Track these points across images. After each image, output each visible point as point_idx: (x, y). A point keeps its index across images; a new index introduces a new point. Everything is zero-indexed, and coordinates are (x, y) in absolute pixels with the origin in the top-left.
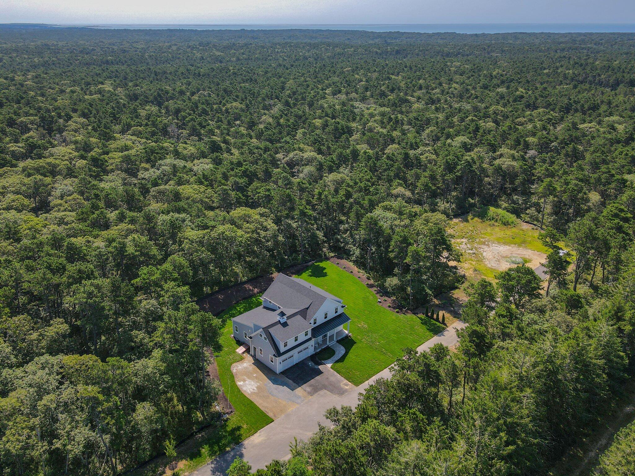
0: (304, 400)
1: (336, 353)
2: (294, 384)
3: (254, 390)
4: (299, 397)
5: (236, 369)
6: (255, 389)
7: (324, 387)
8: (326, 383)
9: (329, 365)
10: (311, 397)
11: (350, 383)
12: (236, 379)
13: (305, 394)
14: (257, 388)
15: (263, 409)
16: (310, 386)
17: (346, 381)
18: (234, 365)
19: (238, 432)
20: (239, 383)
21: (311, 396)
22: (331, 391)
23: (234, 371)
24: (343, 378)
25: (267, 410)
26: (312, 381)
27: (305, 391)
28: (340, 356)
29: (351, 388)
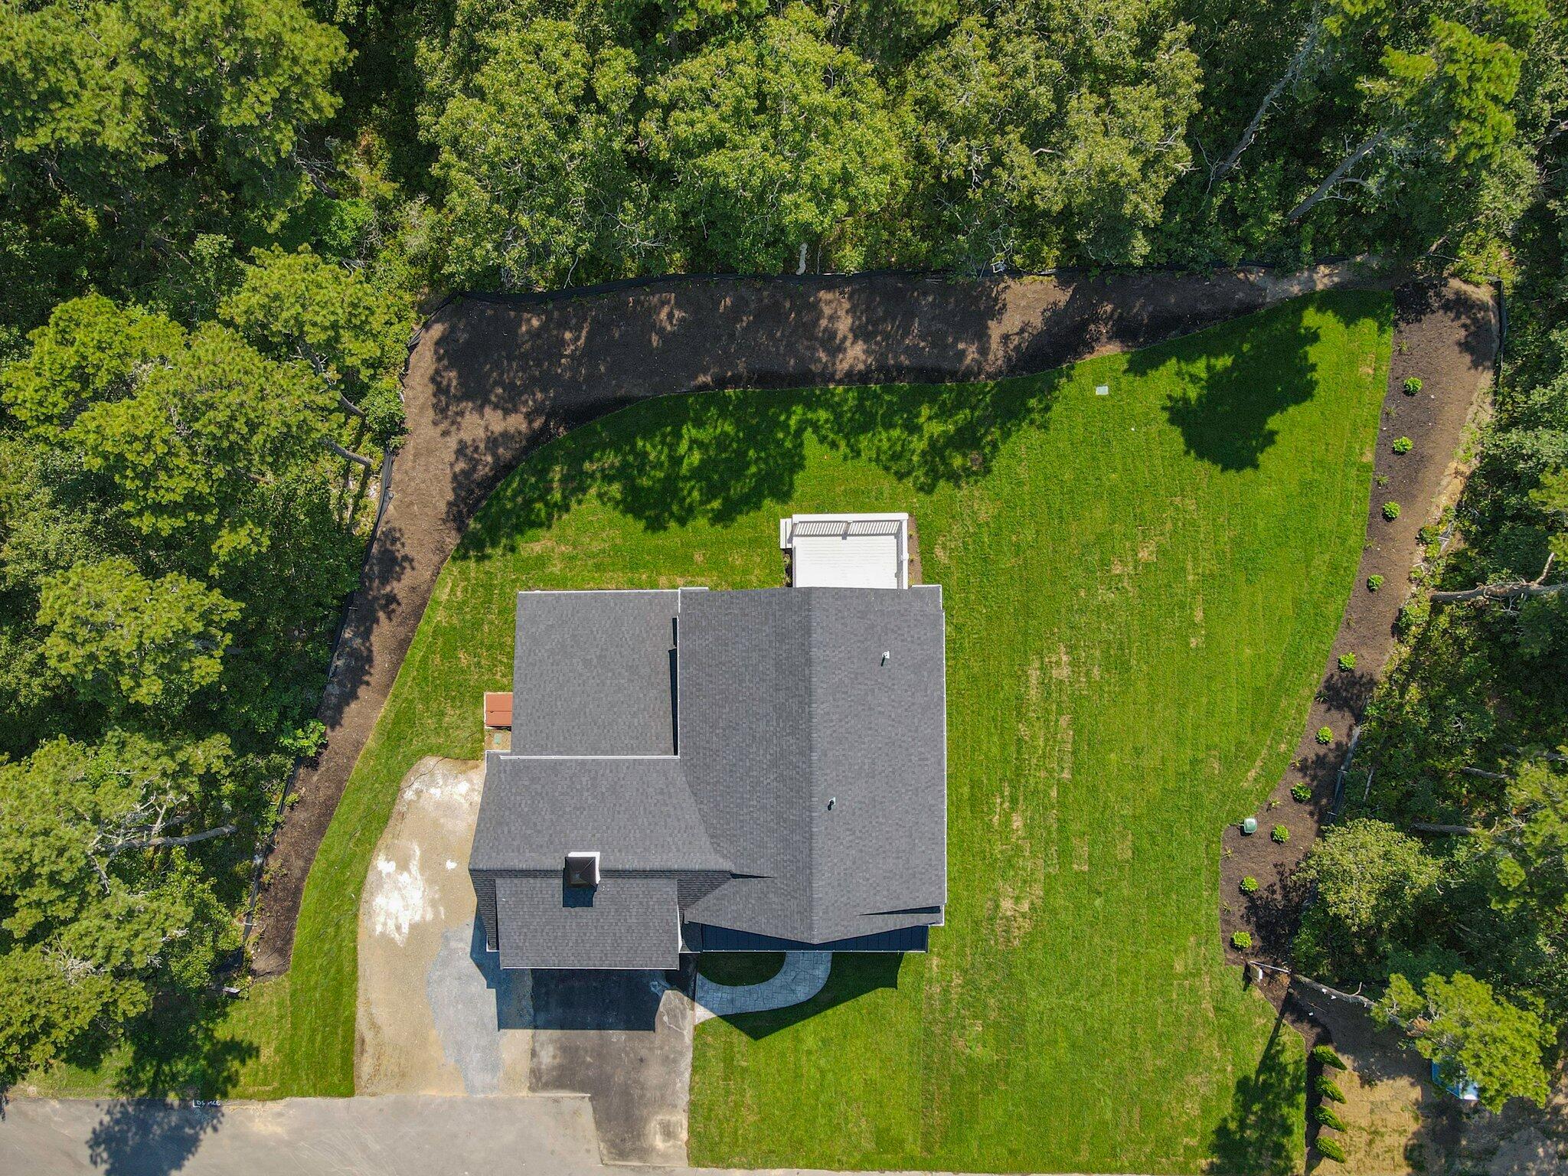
0: (493, 1088)
1: (778, 980)
2: (527, 1003)
3: (398, 928)
4: (493, 1067)
5: (419, 793)
6: (405, 930)
7: (597, 1088)
8: (619, 1078)
9: (702, 1013)
10: (525, 1093)
11: (684, 1135)
12: (387, 838)
13: (524, 1066)
14: (413, 927)
15: (362, 1025)
16: (565, 1050)
17: (680, 1119)
18: (430, 761)
19: (236, 1064)
20: (383, 865)
21: (532, 1089)
22: (604, 1119)
23: (409, 795)
24: (684, 1099)
25: (369, 1036)
26: (587, 1038)
27: (534, 1054)
28: (780, 1001)
29: (665, 1156)
